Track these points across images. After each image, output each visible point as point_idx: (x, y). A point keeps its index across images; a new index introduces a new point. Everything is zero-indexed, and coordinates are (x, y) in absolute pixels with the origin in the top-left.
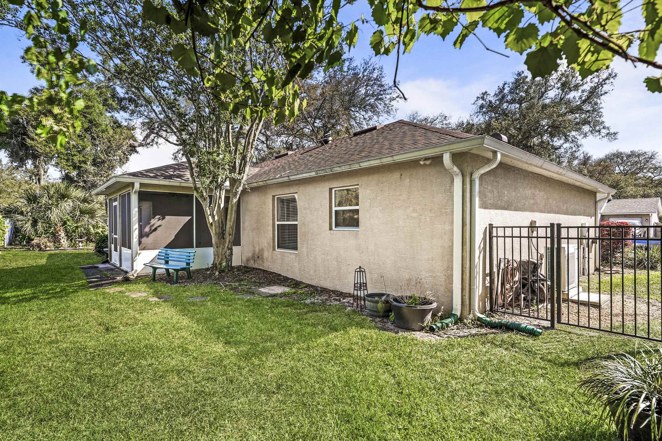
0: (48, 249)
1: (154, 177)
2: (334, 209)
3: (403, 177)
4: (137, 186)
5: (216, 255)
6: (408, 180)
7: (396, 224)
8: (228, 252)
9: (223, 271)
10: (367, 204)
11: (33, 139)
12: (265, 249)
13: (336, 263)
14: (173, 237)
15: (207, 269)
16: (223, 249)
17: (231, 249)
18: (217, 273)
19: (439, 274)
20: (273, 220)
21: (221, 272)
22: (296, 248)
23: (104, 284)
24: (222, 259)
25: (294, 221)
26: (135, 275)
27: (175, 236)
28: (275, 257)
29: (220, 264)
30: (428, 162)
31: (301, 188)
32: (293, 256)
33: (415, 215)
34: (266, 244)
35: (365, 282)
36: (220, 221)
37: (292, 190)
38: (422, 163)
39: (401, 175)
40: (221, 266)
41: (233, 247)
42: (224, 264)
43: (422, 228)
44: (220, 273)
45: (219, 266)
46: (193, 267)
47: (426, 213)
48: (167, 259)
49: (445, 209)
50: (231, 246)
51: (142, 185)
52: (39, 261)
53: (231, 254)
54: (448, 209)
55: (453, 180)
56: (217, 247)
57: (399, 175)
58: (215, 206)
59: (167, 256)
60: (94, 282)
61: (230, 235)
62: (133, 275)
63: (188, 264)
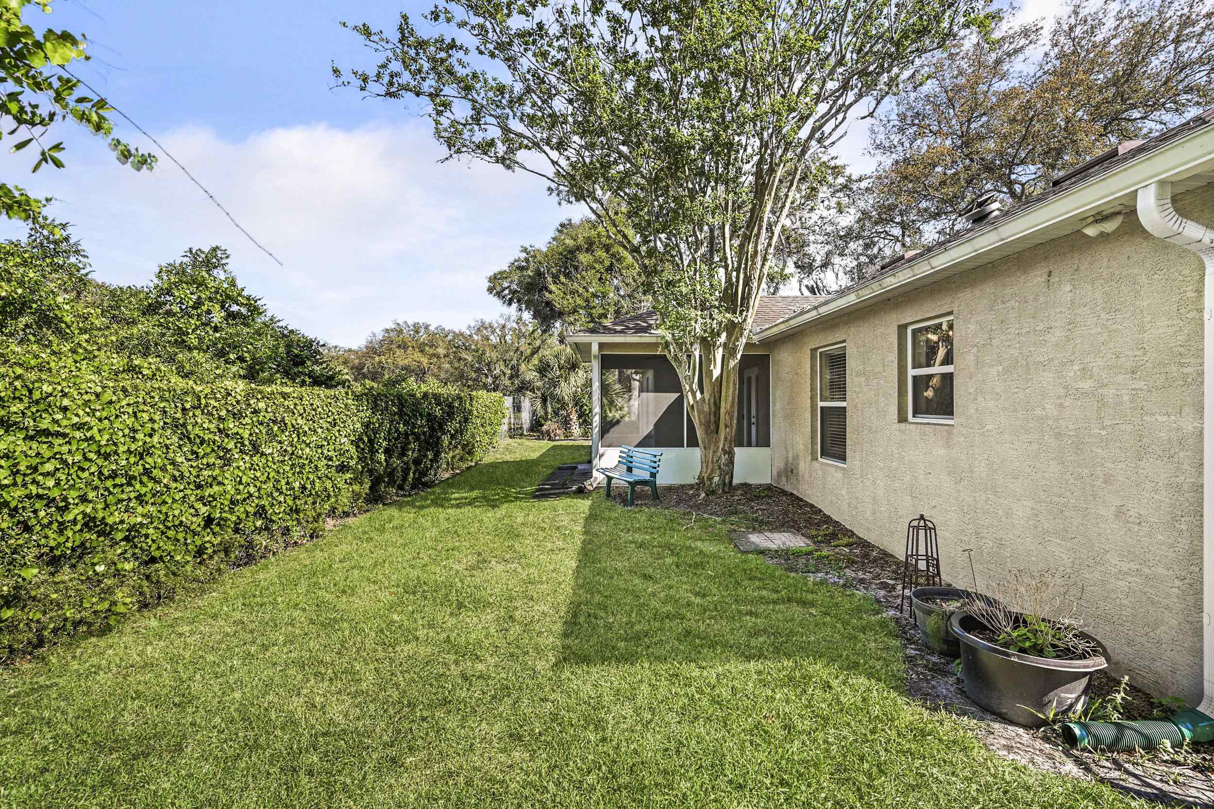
0: (557, 438)
1: (622, 332)
2: (911, 372)
3: (1055, 279)
4: (595, 348)
5: (705, 462)
6: (1068, 288)
7: (1038, 412)
8: (724, 459)
9: (713, 492)
10: (970, 359)
11: (550, 292)
12: (801, 455)
13: (909, 498)
14: (651, 428)
15: (691, 486)
16: (715, 452)
17: (731, 454)
18: (703, 495)
19: (1161, 571)
20: (813, 398)
21: (711, 493)
22: (842, 458)
23: (552, 494)
24: (712, 471)
25: (840, 400)
26: (595, 486)
27: (655, 425)
28: (814, 475)
29: (710, 479)
30: (1109, 227)
31: (852, 329)
32: (839, 475)
33: (1087, 385)
34: (802, 447)
35: (935, 556)
36: (712, 401)
37: (838, 336)
38: (1091, 231)
39: (1050, 274)
40: (712, 483)
41: (737, 450)
42: (716, 479)
43: (1107, 422)
44: (707, 495)
45: (707, 483)
46: (661, 481)
47: (1120, 378)
48: (630, 465)
49: (1182, 364)
50: (730, 447)
51: (602, 346)
52: (532, 454)
53: (731, 462)
54: (1189, 365)
55: (1202, 267)
56: (705, 448)
57: (1045, 276)
58: (694, 374)
59: (630, 459)
60: (547, 489)
61: (726, 426)
62: (591, 485)
63: (653, 475)
